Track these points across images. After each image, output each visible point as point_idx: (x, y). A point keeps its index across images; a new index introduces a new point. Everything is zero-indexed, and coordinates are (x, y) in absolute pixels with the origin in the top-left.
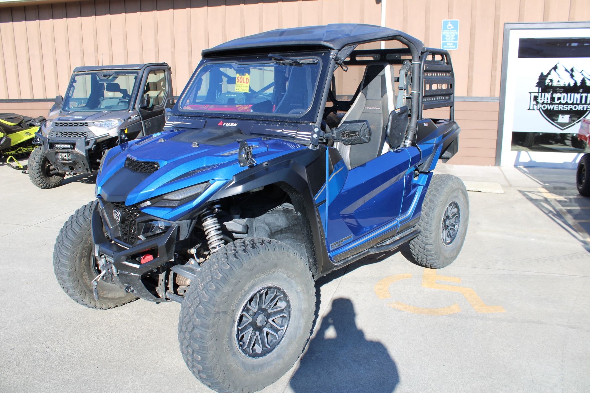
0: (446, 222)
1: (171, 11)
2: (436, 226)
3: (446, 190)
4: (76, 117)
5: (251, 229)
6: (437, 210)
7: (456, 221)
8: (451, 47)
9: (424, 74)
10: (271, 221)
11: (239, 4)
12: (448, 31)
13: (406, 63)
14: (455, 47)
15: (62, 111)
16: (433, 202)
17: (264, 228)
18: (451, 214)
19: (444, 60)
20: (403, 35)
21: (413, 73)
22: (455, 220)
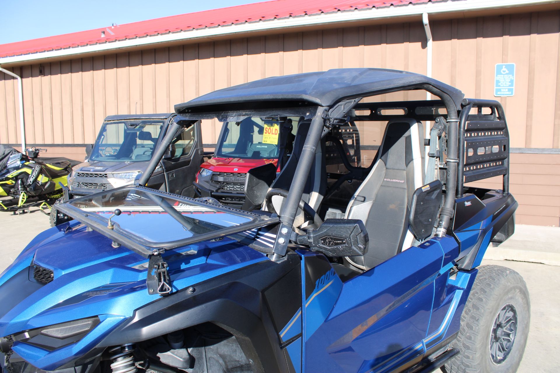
0: (498, 332)
1: (212, 59)
2: (481, 344)
3: (497, 291)
4: (97, 168)
5: (199, 361)
6: (482, 322)
7: (512, 328)
8: (506, 93)
9: (466, 134)
10: (226, 353)
11: (278, 52)
12: (503, 76)
13: (440, 120)
14: (510, 93)
15: (90, 161)
16: (478, 309)
17: (218, 361)
18: (505, 320)
19: (495, 113)
20: (433, 83)
21: (449, 134)
22: (510, 327)
